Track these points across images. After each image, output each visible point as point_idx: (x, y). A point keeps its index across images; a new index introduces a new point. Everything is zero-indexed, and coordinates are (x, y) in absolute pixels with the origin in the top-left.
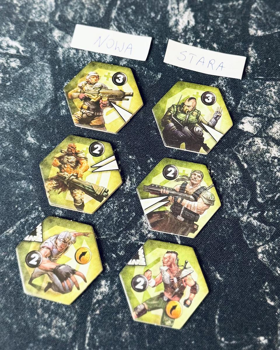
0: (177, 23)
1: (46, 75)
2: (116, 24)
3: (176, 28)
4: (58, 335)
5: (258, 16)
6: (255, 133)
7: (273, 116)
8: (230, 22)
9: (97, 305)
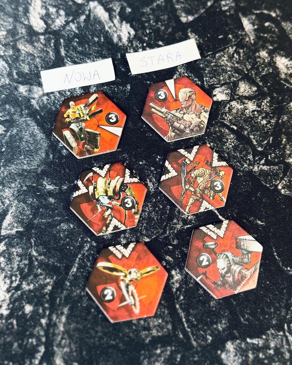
0: (120, 39)
1: (32, 128)
2: (69, 60)
3: (121, 42)
4: (160, 332)
5: (182, 5)
6: (229, 99)
7: (235, 79)
8: (163, 19)
9: (178, 293)
